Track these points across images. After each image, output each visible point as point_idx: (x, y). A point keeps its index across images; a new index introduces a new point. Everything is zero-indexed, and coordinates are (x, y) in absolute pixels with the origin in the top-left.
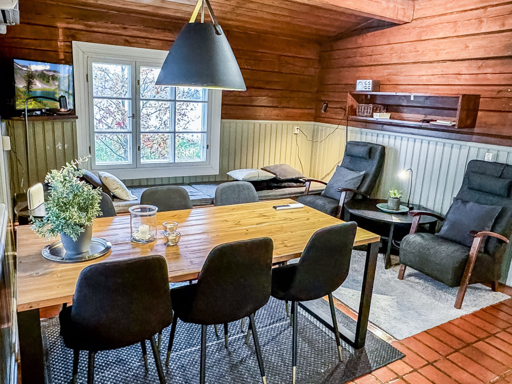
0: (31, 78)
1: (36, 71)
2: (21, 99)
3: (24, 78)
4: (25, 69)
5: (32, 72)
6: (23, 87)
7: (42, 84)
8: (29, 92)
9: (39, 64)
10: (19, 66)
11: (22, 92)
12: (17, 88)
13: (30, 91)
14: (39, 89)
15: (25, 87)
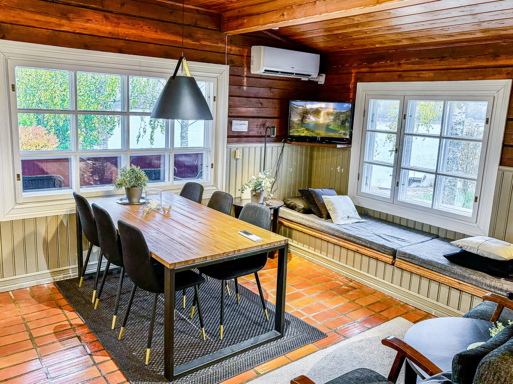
0: (306, 114)
1: (311, 109)
2: (295, 128)
3: (299, 114)
4: (301, 108)
5: (307, 109)
6: (298, 120)
7: (315, 118)
8: (302, 123)
9: (315, 104)
10: (295, 106)
11: (296, 124)
12: (292, 121)
13: (304, 123)
14: (312, 122)
15: (300, 120)
